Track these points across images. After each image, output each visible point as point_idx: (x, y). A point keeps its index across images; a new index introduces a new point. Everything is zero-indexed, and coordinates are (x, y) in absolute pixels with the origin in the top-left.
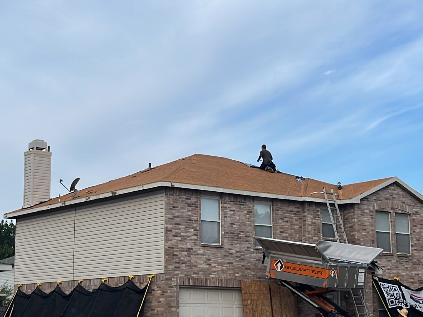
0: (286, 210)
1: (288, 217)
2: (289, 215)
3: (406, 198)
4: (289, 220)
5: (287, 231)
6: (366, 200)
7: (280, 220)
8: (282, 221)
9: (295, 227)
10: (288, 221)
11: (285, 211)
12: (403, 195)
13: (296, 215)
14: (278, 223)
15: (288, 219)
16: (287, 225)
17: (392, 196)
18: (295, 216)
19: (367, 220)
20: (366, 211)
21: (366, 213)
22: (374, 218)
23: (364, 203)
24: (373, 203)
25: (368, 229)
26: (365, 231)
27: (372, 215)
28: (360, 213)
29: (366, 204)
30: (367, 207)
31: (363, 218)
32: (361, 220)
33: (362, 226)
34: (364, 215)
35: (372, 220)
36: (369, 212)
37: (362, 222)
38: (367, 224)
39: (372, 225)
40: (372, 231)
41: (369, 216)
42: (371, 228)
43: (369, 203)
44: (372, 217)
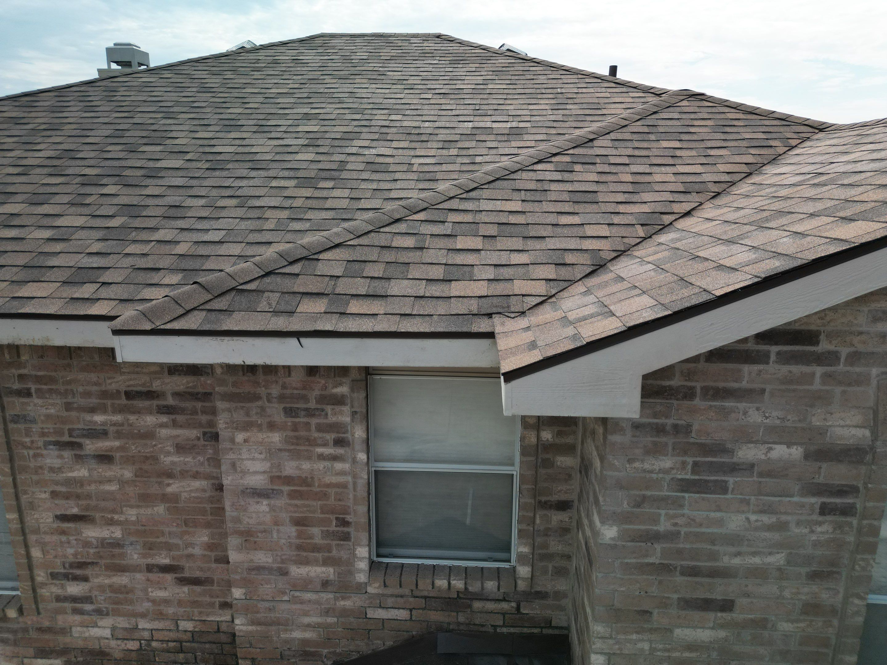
0: (95, 388)
1: (112, 429)
2: (118, 418)
4: (121, 448)
5: (114, 511)
6: (774, 349)
7: (53, 452)
8: (67, 454)
9: (174, 487)
10: (118, 455)
11: (87, 394)
13: (180, 418)
14: (38, 470)
15: (117, 443)
16: (109, 481)
18: (175, 424)
19: (756, 529)
20: (757, 457)
21: (755, 474)
22: (856, 513)
23: (744, 384)
24: (875, 371)
25: (752, 602)
26: (719, 614)
27: (838, 485)
28: (672, 469)
29: (768, 388)
30: (780, 414)
31: (712, 515)
32: (683, 530)
33: (682, 574)
34: (731, 486)
35: (831, 530)
36: (807, 456)
37: (688, 546)
38: (757, 560)
39: (813, 569)
40: (802, 618)
41: (796, 499)
42: (794, 590)
43: (818, 375)
44: (838, 500)
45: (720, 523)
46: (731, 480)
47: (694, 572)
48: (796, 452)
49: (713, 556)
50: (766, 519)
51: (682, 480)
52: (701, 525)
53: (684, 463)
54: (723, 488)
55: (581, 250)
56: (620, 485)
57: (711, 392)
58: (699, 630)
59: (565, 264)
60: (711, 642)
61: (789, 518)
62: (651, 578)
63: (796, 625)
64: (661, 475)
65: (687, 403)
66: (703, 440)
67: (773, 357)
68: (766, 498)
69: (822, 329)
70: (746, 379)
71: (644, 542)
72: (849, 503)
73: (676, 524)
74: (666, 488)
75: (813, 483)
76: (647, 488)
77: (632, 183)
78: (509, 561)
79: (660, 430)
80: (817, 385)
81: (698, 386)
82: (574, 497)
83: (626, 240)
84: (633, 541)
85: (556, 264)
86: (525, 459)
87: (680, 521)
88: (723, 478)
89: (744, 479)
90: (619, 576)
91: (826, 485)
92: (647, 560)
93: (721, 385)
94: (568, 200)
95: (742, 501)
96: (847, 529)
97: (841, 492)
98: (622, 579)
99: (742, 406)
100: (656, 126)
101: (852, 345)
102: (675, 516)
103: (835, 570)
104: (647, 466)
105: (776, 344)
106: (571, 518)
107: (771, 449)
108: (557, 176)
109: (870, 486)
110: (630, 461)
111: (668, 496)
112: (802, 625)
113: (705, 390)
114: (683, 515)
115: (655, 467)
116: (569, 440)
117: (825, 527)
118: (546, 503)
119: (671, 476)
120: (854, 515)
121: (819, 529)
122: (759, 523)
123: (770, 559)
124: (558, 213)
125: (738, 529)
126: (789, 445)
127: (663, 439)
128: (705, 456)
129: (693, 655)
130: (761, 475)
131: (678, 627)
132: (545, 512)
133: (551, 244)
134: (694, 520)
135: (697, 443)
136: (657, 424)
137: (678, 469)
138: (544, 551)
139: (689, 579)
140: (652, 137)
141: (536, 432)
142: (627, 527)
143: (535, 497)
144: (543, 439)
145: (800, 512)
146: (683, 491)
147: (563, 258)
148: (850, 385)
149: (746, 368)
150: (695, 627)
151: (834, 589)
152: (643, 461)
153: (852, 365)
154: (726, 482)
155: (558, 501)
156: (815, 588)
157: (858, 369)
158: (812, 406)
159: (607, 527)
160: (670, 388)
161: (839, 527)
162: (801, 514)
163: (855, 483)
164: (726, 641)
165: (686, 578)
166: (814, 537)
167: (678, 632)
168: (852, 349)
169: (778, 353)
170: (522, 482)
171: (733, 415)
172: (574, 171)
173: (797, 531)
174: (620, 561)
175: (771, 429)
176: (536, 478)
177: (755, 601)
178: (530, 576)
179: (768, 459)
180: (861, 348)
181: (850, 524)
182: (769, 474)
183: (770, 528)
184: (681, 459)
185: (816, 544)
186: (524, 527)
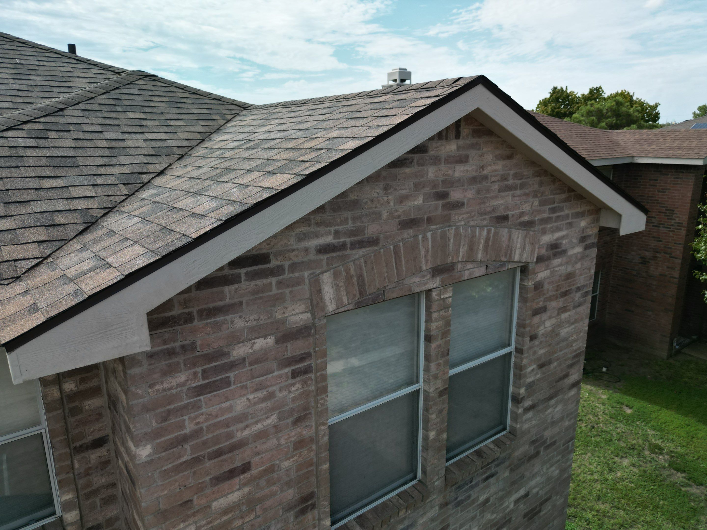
3: (518, 192)
6: (243, 271)
12: (504, 178)
17: (443, 196)
19: (255, 404)
20: (246, 352)
21: (247, 365)
22: (312, 370)
23: (228, 301)
24: (306, 274)
25: (262, 457)
26: (242, 477)
27: (299, 355)
28: (187, 381)
29: (244, 300)
30: (255, 316)
31: (224, 405)
32: (204, 426)
33: (210, 459)
34: (232, 379)
35: (300, 387)
36: (277, 342)
37: (210, 436)
38: (259, 426)
39: (295, 417)
40: (294, 453)
41: (276, 373)
42: (286, 437)
43: (274, 284)
44: (301, 365)
45: (230, 409)
46: (231, 375)
47: (218, 454)
48: (270, 340)
49: (230, 436)
50: (260, 394)
51: (196, 387)
52: (217, 416)
53: (195, 374)
54: (227, 383)
55: (70, 210)
56: (146, 409)
57: (205, 313)
58: (229, 496)
59: (55, 225)
60: (240, 500)
61: (274, 388)
62: (186, 473)
63: (292, 460)
64: (179, 389)
65: (188, 326)
66: (206, 351)
67: (243, 277)
68: (257, 379)
69: (270, 251)
70: (228, 297)
71: (175, 447)
72: (307, 365)
73: (198, 423)
74: (185, 398)
75: (284, 359)
76: (170, 403)
77: (108, 148)
78: (54, 513)
79: (171, 353)
80: (275, 291)
81: (194, 310)
82: (108, 431)
83: (112, 198)
84: (166, 450)
85: (46, 226)
86: (51, 415)
87: (200, 420)
88: (226, 375)
89: (240, 371)
90: (160, 483)
91: (292, 357)
92: (181, 461)
93: (211, 305)
94: (48, 165)
95: (242, 387)
96: (309, 382)
97: (302, 359)
98: (163, 485)
99: (229, 317)
100: (121, 99)
101: (290, 259)
102: (197, 417)
103: (307, 412)
104: (166, 385)
105: (244, 267)
106: (108, 450)
107: (254, 343)
108: (33, 143)
109: (317, 349)
110: (151, 386)
111: (188, 403)
112: (295, 458)
113: (201, 313)
114: (202, 414)
115: (173, 384)
116: (94, 383)
117: (298, 386)
118: (81, 446)
119: (187, 387)
120: (311, 372)
121: (294, 389)
122: (256, 399)
123: (268, 422)
124: (39, 177)
125: (243, 408)
126: (265, 337)
127: (175, 360)
128: (210, 363)
129: (230, 516)
130: (251, 364)
131: (214, 501)
132: (83, 455)
133: (38, 207)
134: (211, 415)
135: (202, 355)
136: (168, 349)
137: (191, 380)
138: (89, 489)
139: (216, 460)
140: (119, 109)
141: (57, 387)
142: (159, 441)
143: (69, 445)
144: (67, 391)
145: (280, 381)
146: (199, 395)
147: (53, 220)
148: (293, 286)
149: (227, 289)
150: (226, 495)
151: (309, 425)
152: (162, 383)
153: (292, 272)
154: (228, 377)
155: (93, 440)
156: (299, 430)
157: (296, 275)
158: (274, 306)
159: (141, 448)
160: (173, 317)
161: (305, 383)
162: (281, 382)
163: (308, 350)
164: (250, 493)
165: (213, 461)
166: (292, 396)
167: (215, 505)
168: (291, 262)
169: (246, 274)
170: (52, 436)
171: (224, 326)
172: (49, 138)
173: (280, 395)
174: (158, 471)
175: (252, 329)
176: (67, 428)
177: (263, 455)
178: (79, 518)
179: (254, 351)
180: (295, 260)
181: (310, 378)
182: (256, 361)
183: (263, 400)
184: (192, 371)
185: (293, 400)
186: (63, 476)
